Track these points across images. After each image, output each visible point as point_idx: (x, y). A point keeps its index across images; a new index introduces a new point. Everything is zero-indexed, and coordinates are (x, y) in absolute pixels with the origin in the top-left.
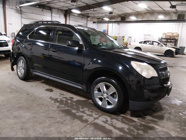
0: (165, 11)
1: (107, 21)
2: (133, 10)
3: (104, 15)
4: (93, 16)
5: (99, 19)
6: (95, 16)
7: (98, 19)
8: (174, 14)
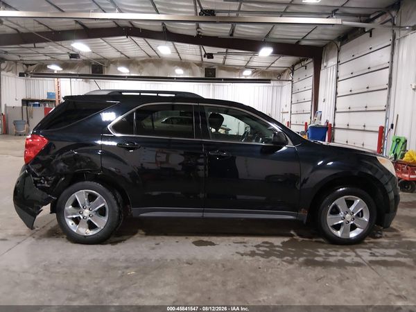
0: (181, 59)
1: (55, 72)
2: (122, 54)
3: (48, 58)
4: (17, 58)
5: (30, 67)
6: (24, 59)
7: (27, 65)
8: (198, 67)
